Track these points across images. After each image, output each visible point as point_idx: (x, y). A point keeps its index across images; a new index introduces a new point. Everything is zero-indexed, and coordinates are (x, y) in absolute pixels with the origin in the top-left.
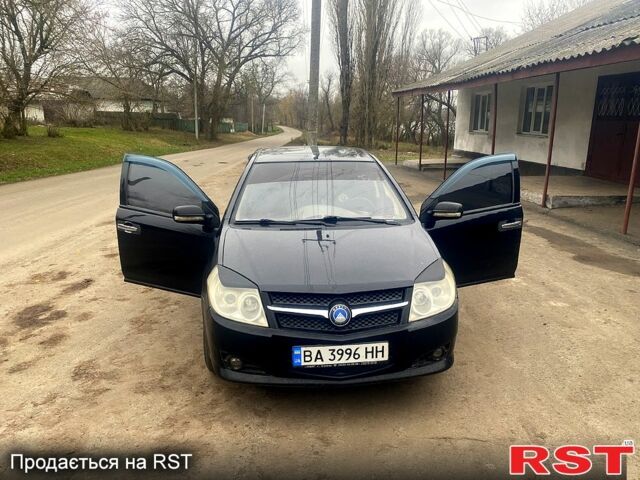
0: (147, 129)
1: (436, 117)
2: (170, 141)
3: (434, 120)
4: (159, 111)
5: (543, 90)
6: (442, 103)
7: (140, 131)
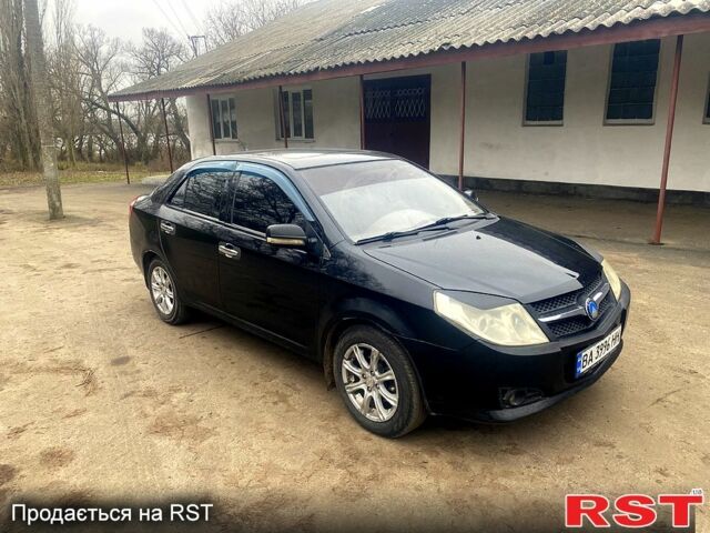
1: (107, 129)
3: (103, 131)
5: (299, 94)
6: (110, 112)
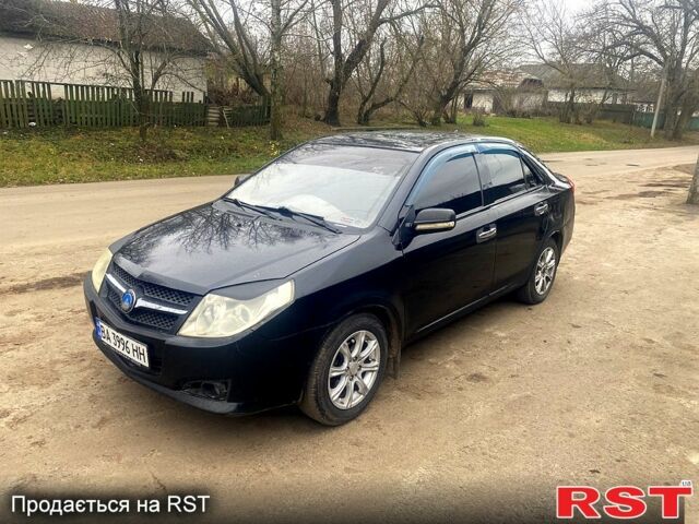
0: (589, 122)
2: (607, 138)
4: (619, 102)
7: (580, 124)
